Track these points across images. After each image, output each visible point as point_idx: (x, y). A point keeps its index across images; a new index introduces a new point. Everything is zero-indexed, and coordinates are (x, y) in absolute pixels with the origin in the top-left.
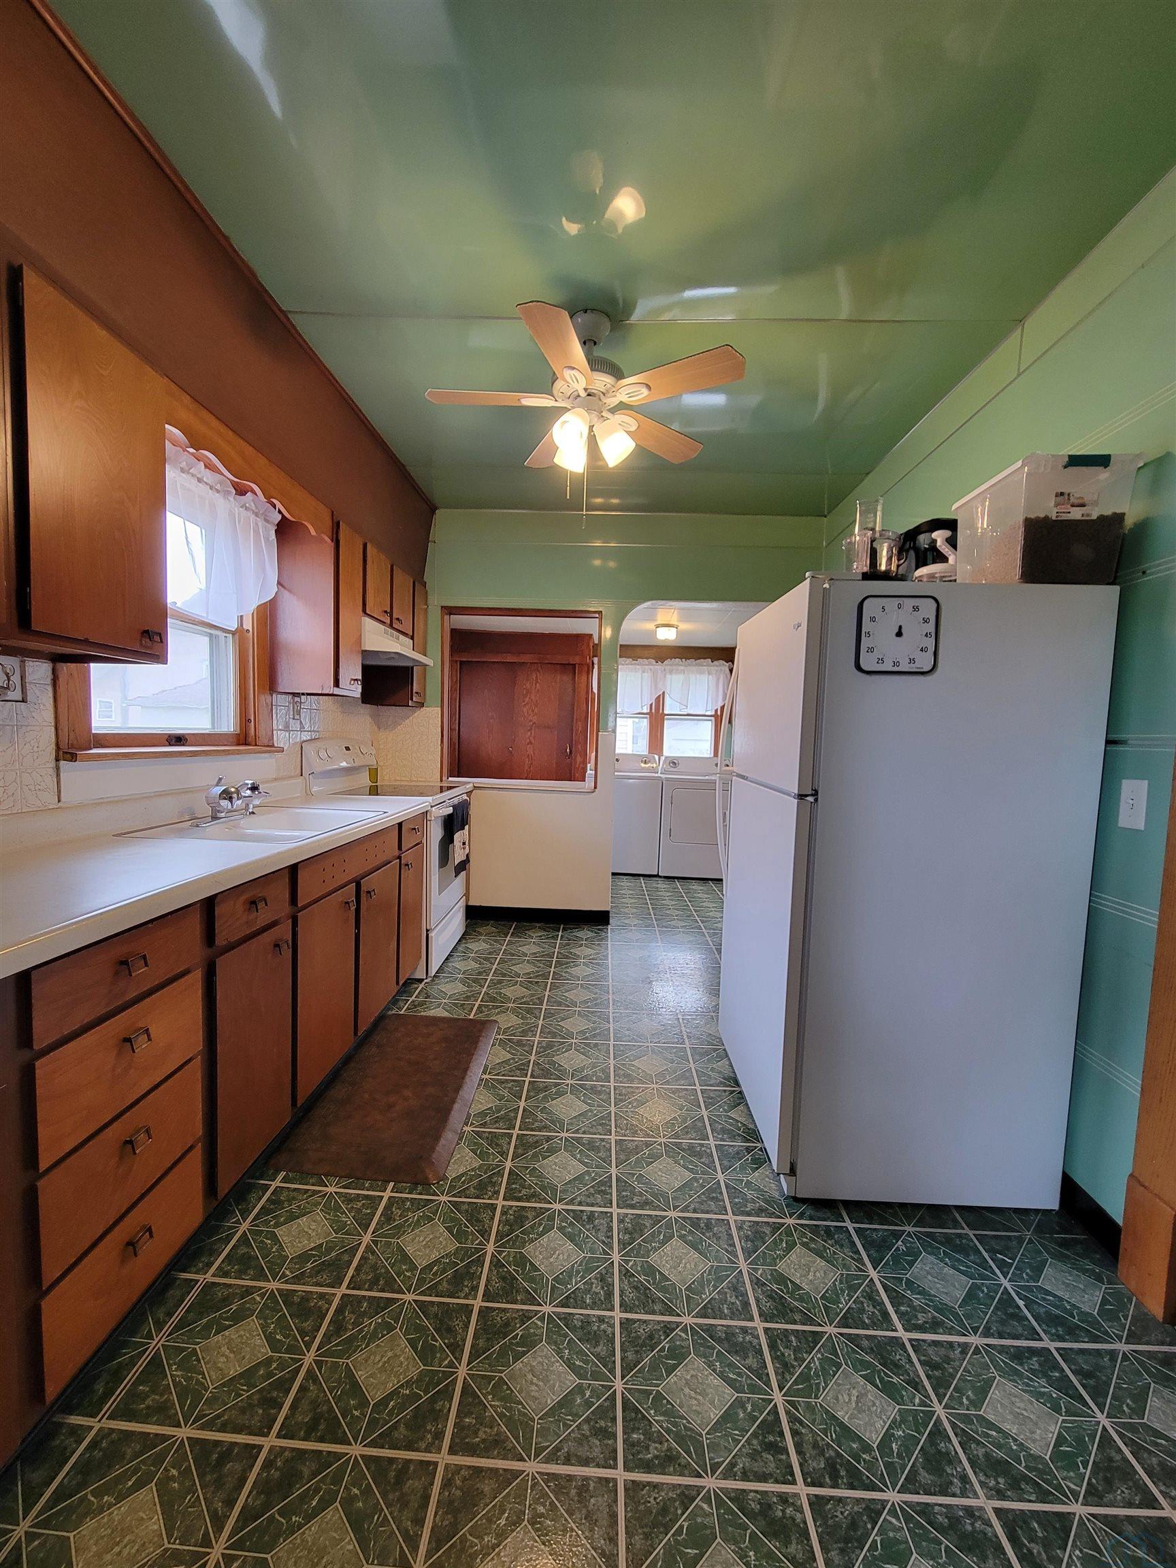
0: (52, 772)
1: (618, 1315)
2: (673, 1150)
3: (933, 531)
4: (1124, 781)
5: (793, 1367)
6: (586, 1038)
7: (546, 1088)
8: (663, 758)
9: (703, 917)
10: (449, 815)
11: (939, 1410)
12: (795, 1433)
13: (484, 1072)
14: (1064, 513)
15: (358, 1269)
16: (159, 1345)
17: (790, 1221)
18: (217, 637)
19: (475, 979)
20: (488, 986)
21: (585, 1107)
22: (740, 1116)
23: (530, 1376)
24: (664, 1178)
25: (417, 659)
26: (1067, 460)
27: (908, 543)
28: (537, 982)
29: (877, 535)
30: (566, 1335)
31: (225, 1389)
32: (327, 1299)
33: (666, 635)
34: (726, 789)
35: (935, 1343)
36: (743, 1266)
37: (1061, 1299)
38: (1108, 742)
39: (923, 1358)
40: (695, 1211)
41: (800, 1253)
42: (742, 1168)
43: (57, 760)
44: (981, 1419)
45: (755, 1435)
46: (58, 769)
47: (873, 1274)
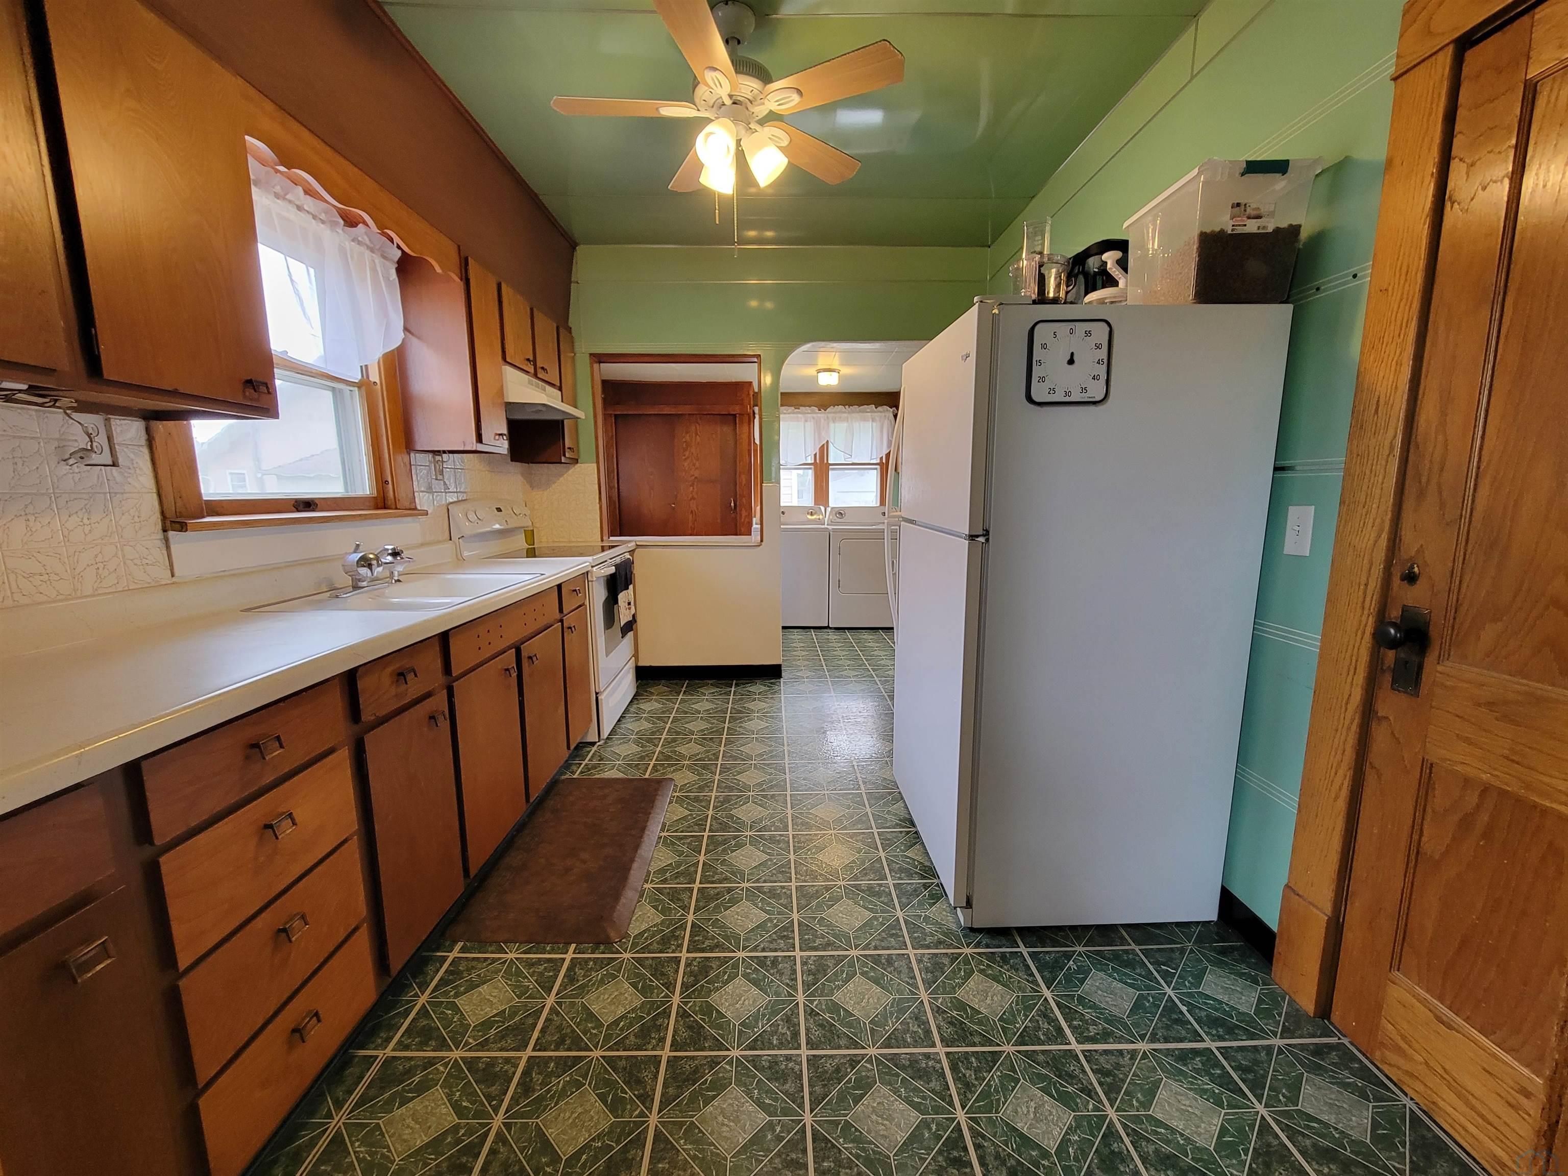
0: (160, 544)
1: (804, 1052)
2: (853, 892)
3: (1102, 253)
4: (1290, 508)
5: (974, 1085)
6: (763, 790)
7: (725, 842)
8: (829, 509)
9: (874, 666)
10: (611, 575)
11: (1112, 1114)
12: (977, 1147)
13: (662, 830)
14: (1239, 225)
15: (543, 1031)
16: (340, 1123)
17: (968, 951)
18: (341, 391)
19: (647, 739)
20: (663, 745)
21: (765, 857)
22: (916, 855)
23: (720, 1118)
24: (844, 920)
25: (567, 411)
26: (1245, 166)
27: (1077, 267)
28: (711, 739)
29: (1046, 260)
30: (755, 1076)
31: (412, 1160)
32: (512, 1062)
33: (828, 381)
34: (895, 537)
35: (1106, 1052)
36: (924, 996)
37: (1220, 1002)
38: (1276, 469)
39: (1095, 1067)
40: (876, 948)
41: (978, 979)
42: (920, 904)
43: (165, 530)
44: (1150, 1118)
45: (940, 1152)
46: (167, 540)
47: (1047, 994)
